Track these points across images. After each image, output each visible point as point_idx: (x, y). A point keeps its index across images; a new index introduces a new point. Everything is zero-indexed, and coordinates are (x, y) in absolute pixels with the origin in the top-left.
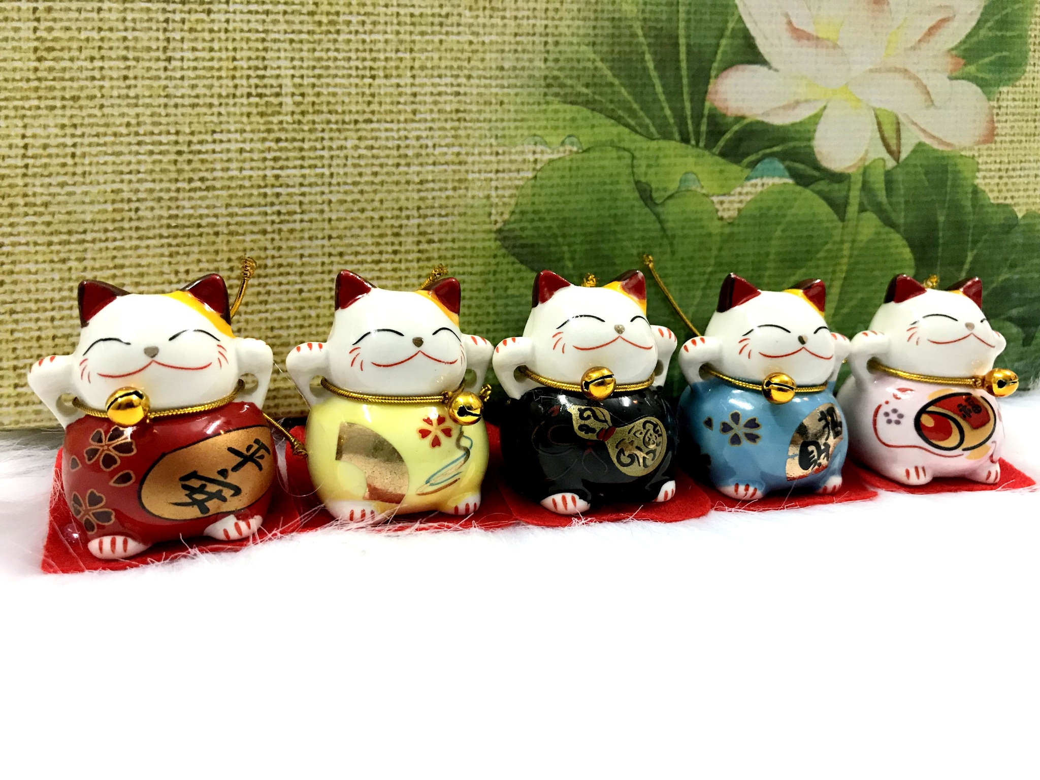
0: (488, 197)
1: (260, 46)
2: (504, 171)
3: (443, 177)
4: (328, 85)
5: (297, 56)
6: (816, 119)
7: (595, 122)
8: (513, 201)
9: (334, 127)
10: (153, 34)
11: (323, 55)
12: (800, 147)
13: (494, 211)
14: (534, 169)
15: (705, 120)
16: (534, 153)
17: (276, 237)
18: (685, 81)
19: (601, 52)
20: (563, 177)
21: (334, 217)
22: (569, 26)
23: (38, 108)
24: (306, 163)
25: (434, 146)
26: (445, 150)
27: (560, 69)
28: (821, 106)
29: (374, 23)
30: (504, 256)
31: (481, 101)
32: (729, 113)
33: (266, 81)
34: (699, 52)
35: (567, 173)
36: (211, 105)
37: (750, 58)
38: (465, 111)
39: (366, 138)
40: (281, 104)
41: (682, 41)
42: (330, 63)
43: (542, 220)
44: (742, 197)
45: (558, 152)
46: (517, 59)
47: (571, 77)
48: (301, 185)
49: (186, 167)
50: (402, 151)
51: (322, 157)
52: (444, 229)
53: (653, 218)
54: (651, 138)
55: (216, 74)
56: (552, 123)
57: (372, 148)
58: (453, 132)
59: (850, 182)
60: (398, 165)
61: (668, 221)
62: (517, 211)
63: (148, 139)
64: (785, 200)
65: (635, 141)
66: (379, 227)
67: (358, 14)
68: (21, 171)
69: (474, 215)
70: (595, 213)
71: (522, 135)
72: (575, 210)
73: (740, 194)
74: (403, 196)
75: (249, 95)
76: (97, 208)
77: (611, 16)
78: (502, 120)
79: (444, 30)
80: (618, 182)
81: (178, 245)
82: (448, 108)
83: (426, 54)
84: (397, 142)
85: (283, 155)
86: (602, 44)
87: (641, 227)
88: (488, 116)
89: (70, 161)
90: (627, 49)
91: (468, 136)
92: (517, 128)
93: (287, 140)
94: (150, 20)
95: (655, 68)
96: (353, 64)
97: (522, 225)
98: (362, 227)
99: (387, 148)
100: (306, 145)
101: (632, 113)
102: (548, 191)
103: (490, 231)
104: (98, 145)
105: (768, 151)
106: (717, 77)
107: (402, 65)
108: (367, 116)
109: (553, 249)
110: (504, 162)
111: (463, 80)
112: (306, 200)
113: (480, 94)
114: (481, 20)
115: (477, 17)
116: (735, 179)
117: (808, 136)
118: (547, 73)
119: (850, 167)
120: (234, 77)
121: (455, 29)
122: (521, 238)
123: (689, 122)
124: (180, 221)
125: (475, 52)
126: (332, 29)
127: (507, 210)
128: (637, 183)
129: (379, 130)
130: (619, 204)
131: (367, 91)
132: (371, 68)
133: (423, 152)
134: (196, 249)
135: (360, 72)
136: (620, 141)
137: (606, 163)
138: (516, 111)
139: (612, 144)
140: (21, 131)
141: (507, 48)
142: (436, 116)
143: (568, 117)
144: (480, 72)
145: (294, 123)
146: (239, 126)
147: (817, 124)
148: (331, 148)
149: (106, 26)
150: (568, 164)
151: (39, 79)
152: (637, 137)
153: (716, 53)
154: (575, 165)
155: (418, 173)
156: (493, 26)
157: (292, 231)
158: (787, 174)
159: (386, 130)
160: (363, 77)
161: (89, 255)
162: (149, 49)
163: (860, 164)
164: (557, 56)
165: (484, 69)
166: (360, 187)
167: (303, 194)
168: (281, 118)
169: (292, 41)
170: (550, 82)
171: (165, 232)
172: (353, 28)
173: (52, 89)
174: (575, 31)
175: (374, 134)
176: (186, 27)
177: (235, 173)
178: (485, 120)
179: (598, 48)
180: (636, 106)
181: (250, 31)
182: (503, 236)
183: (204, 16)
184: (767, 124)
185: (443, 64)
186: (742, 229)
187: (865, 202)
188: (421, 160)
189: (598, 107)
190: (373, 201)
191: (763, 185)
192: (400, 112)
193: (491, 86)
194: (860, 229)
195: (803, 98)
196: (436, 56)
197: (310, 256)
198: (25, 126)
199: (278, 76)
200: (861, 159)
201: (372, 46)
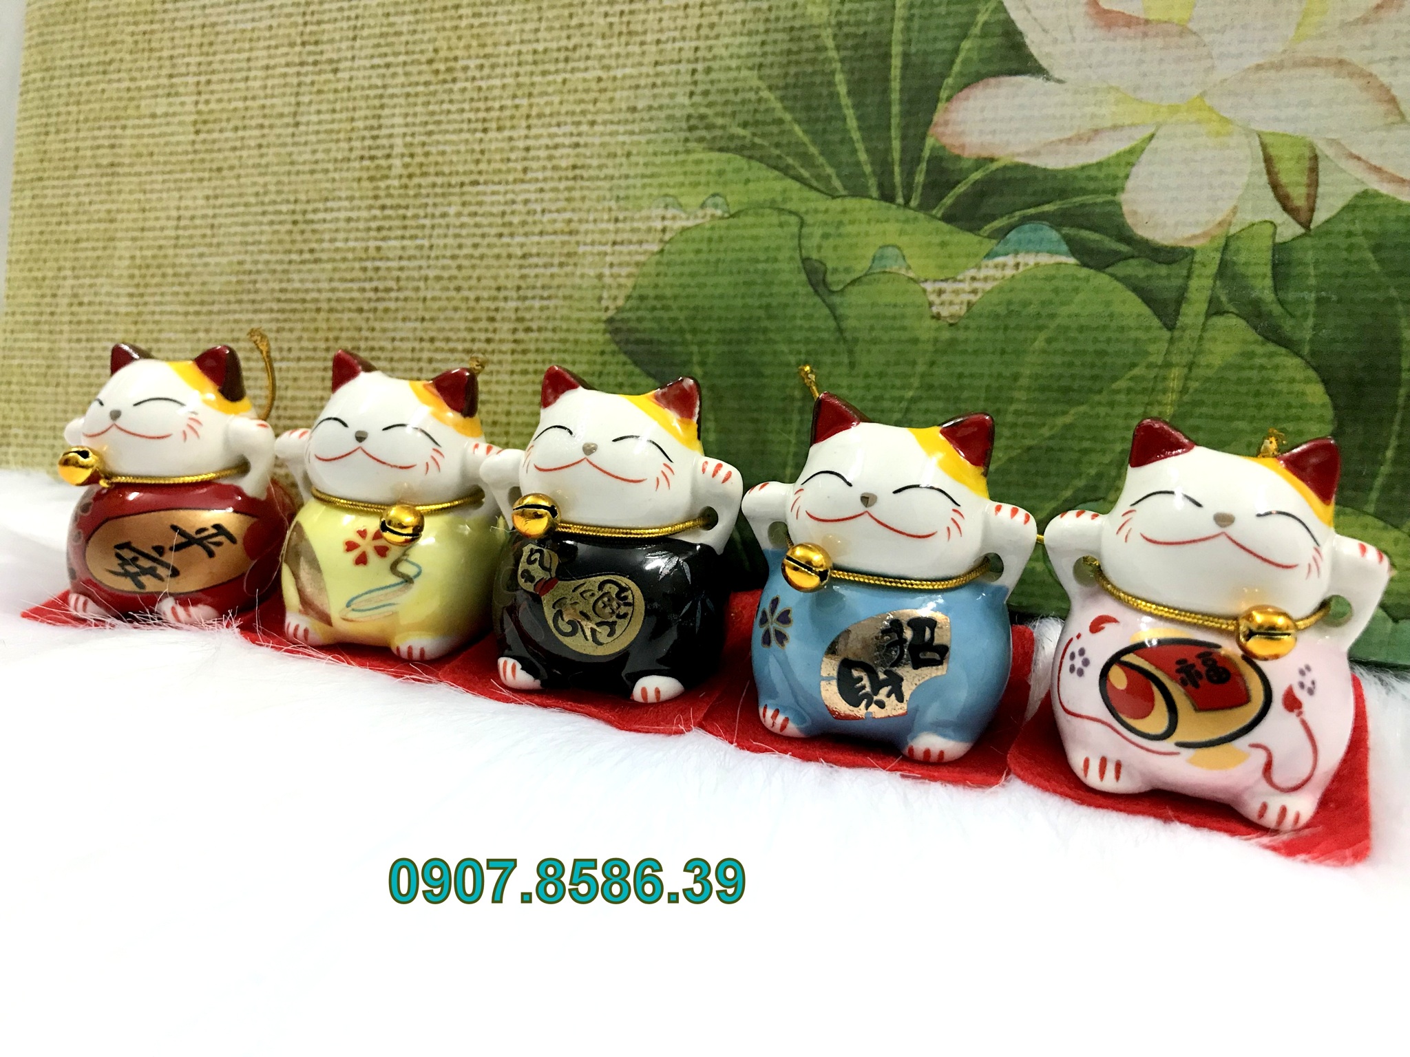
0: (600, 276)
1: (377, 102)
2: (622, 243)
3: (549, 251)
4: (438, 142)
5: (411, 111)
6: (1130, 158)
7: (750, 175)
8: (630, 283)
9: (438, 190)
10: (287, 99)
11: (436, 108)
12: (1095, 204)
13: (605, 295)
14: (661, 241)
15: (924, 166)
16: (663, 218)
17: (371, 315)
18: (896, 109)
19: (769, 76)
20: (698, 251)
21: (429, 295)
22: (727, 47)
23: (191, 180)
24: (408, 233)
25: (543, 211)
26: (555, 215)
27: (710, 105)
28: (1147, 134)
29: (493, 66)
30: (613, 353)
31: (604, 153)
32: (966, 154)
33: (379, 142)
34: (925, 63)
35: (704, 246)
36: (326, 171)
37: (1014, 66)
38: (583, 167)
39: (470, 204)
40: (390, 167)
41: (896, 50)
42: (443, 117)
43: (666, 308)
44: (976, 285)
45: (696, 217)
46: (655, 96)
47: (723, 115)
48: (401, 258)
49: (299, 237)
50: (507, 218)
51: (423, 227)
52: (545, 314)
53: (827, 311)
54: (833, 196)
55: (334, 136)
56: (693, 179)
57: (475, 214)
58: (566, 194)
59: (1192, 262)
60: (501, 235)
61: (847, 318)
62: (635, 294)
63: (271, 208)
64: (1056, 291)
65: (808, 200)
66: (473, 309)
67: (478, 57)
68: (173, 242)
69: (582, 299)
70: (739, 302)
71: (650, 195)
72: (712, 296)
73: (973, 279)
74: (502, 273)
75: (362, 158)
76: (224, 278)
77: (788, 25)
78: (627, 177)
79: (570, 65)
80: (776, 260)
81: (285, 320)
82: (564, 163)
83: (546, 99)
84: (501, 208)
85: (386, 224)
86: (772, 65)
87: (806, 325)
88: (610, 171)
89: (209, 232)
90: (809, 69)
91: (583, 199)
92: (644, 186)
93: (392, 207)
94: (285, 85)
95: (849, 93)
96: (466, 116)
97: (640, 313)
98: (456, 309)
99: (492, 214)
100: (409, 213)
101: (806, 159)
102: (678, 269)
103: (599, 320)
104: (232, 215)
105: (1032, 211)
106: (949, 99)
107: (518, 114)
108: (474, 177)
109: (678, 349)
110: (624, 231)
111: (584, 128)
112: (403, 275)
113: (603, 145)
114: (614, 50)
115: (610, 46)
116: (968, 256)
117: (1110, 185)
118: (691, 111)
119: (1194, 237)
120: (350, 139)
121: (582, 65)
122: (637, 331)
123: (897, 169)
124: (289, 296)
125: (604, 90)
126: (449, 77)
127: (623, 294)
128: (805, 260)
129: (485, 194)
130: (775, 289)
131: (477, 147)
132: (484, 120)
133: (530, 219)
134: (299, 326)
135: (473, 126)
136: (784, 201)
137: (762, 232)
138: (646, 165)
139: (773, 205)
140: (176, 203)
141: (643, 82)
142: (549, 174)
143: (714, 168)
144: (607, 117)
145: (401, 187)
146: (349, 193)
147: (1133, 165)
148: (433, 216)
149: (250, 94)
150: (707, 234)
151: (195, 152)
152: (813, 195)
153: (952, 62)
154: (716, 235)
155: (522, 245)
156: (628, 55)
157: (386, 310)
158: (1065, 248)
159: (493, 193)
160: (475, 130)
161: (214, 326)
162: (281, 115)
163: (1220, 232)
164: (708, 87)
165: (612, 112)
166: (459, 262)
167: (401, 269)
168: (389, 182)
169: (408, 95)
170: (695, 124)
171: (275, 306)
172: (470, 74)
173: (203, 161)
174: (735, 50)
175: (480, 198)
176: (315, 89)
177: (339, 244)
178: (606, 178)
179: (767, 71)
180: (813, 150)
181: (370, 87)
182: (614, 327)
183: (331, 76)
184: (1035, 168)
185: (564, 109)
186: (972, 335)
187: (1224, 299)
188: (527, 229)
189: (757, 154)
190: (470, 278)
191: (1017, 265)
192: (509, 171)
193: (616, 133)
194: (1207, 345)
195: (1109, 124)
196: (556, 99)
197: (402, 340)
198: (181, 198)
199: (391, 136)
200: (1220, 224)
201: (488, 94)
